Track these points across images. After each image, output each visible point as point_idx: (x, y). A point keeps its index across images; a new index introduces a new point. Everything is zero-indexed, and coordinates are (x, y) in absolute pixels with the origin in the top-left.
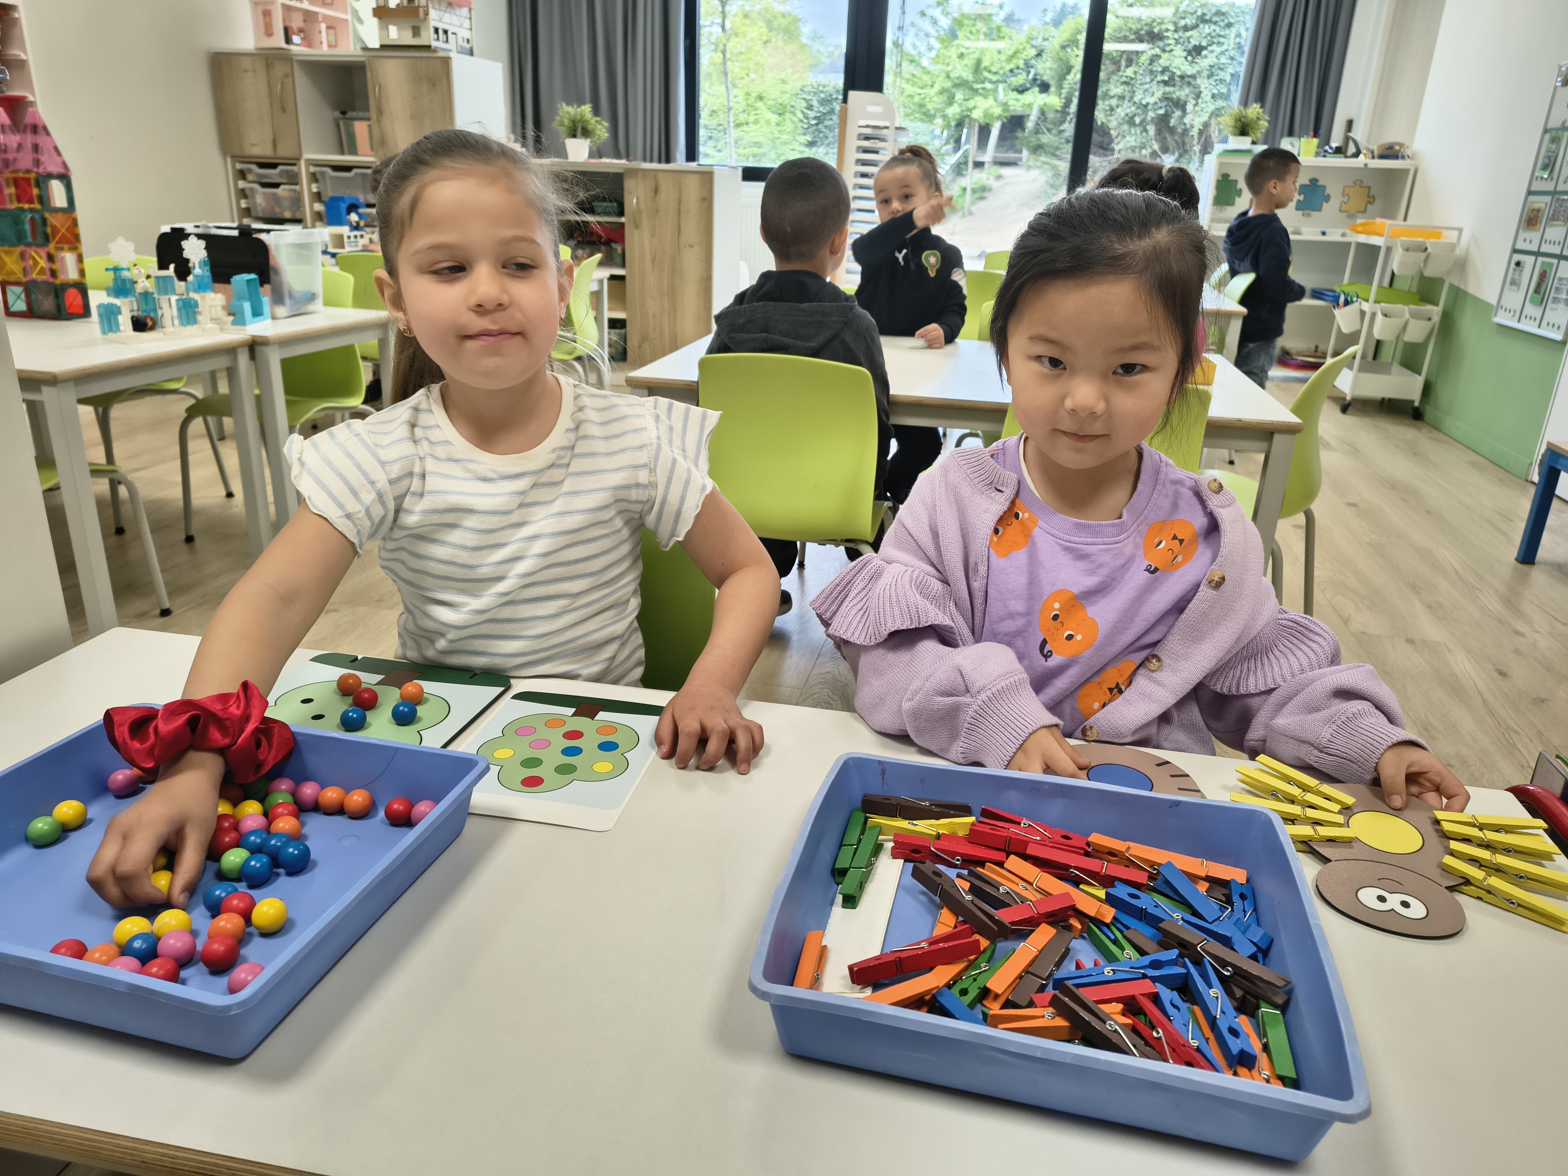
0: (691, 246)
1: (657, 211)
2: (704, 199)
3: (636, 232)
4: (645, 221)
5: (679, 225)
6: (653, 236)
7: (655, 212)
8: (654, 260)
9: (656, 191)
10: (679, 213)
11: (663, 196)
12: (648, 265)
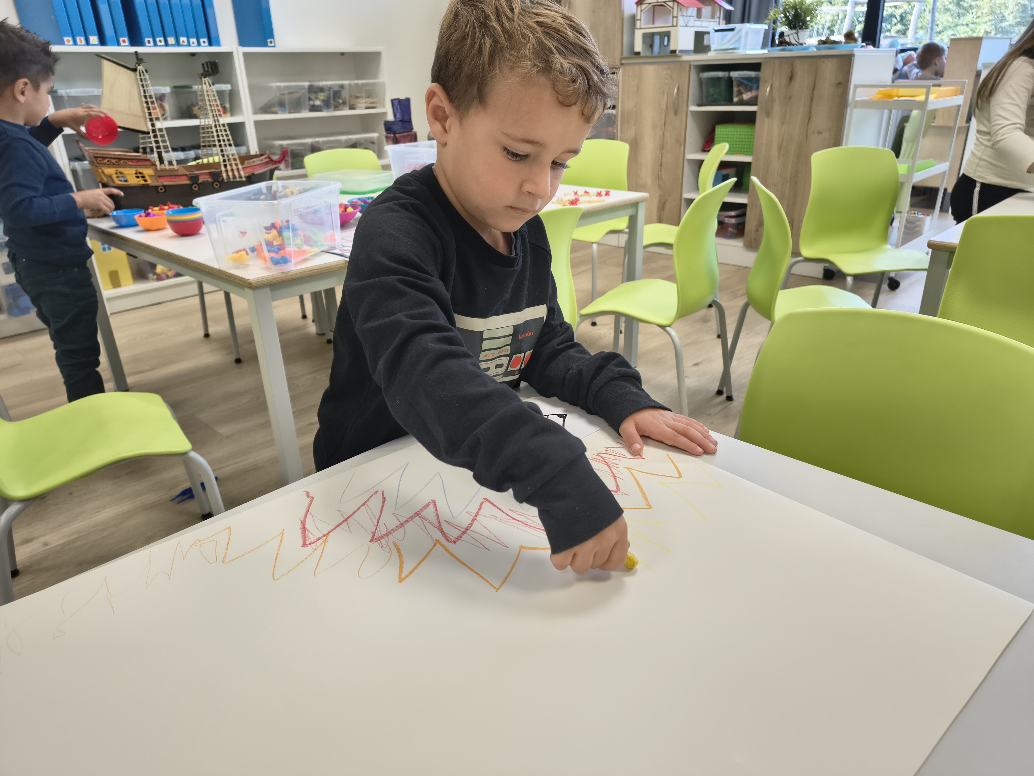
0: (820, 133)
1: (790, 98)
2: (839, 84)
3: (766, 120)
4: (777, 109)
5: (810, 112)
6: (782, 123)
7: (788, 99)
8: (780, 147)
9: (791, 78)
10: (812, 98)
11: (797, 84)
12: (774, 152)
